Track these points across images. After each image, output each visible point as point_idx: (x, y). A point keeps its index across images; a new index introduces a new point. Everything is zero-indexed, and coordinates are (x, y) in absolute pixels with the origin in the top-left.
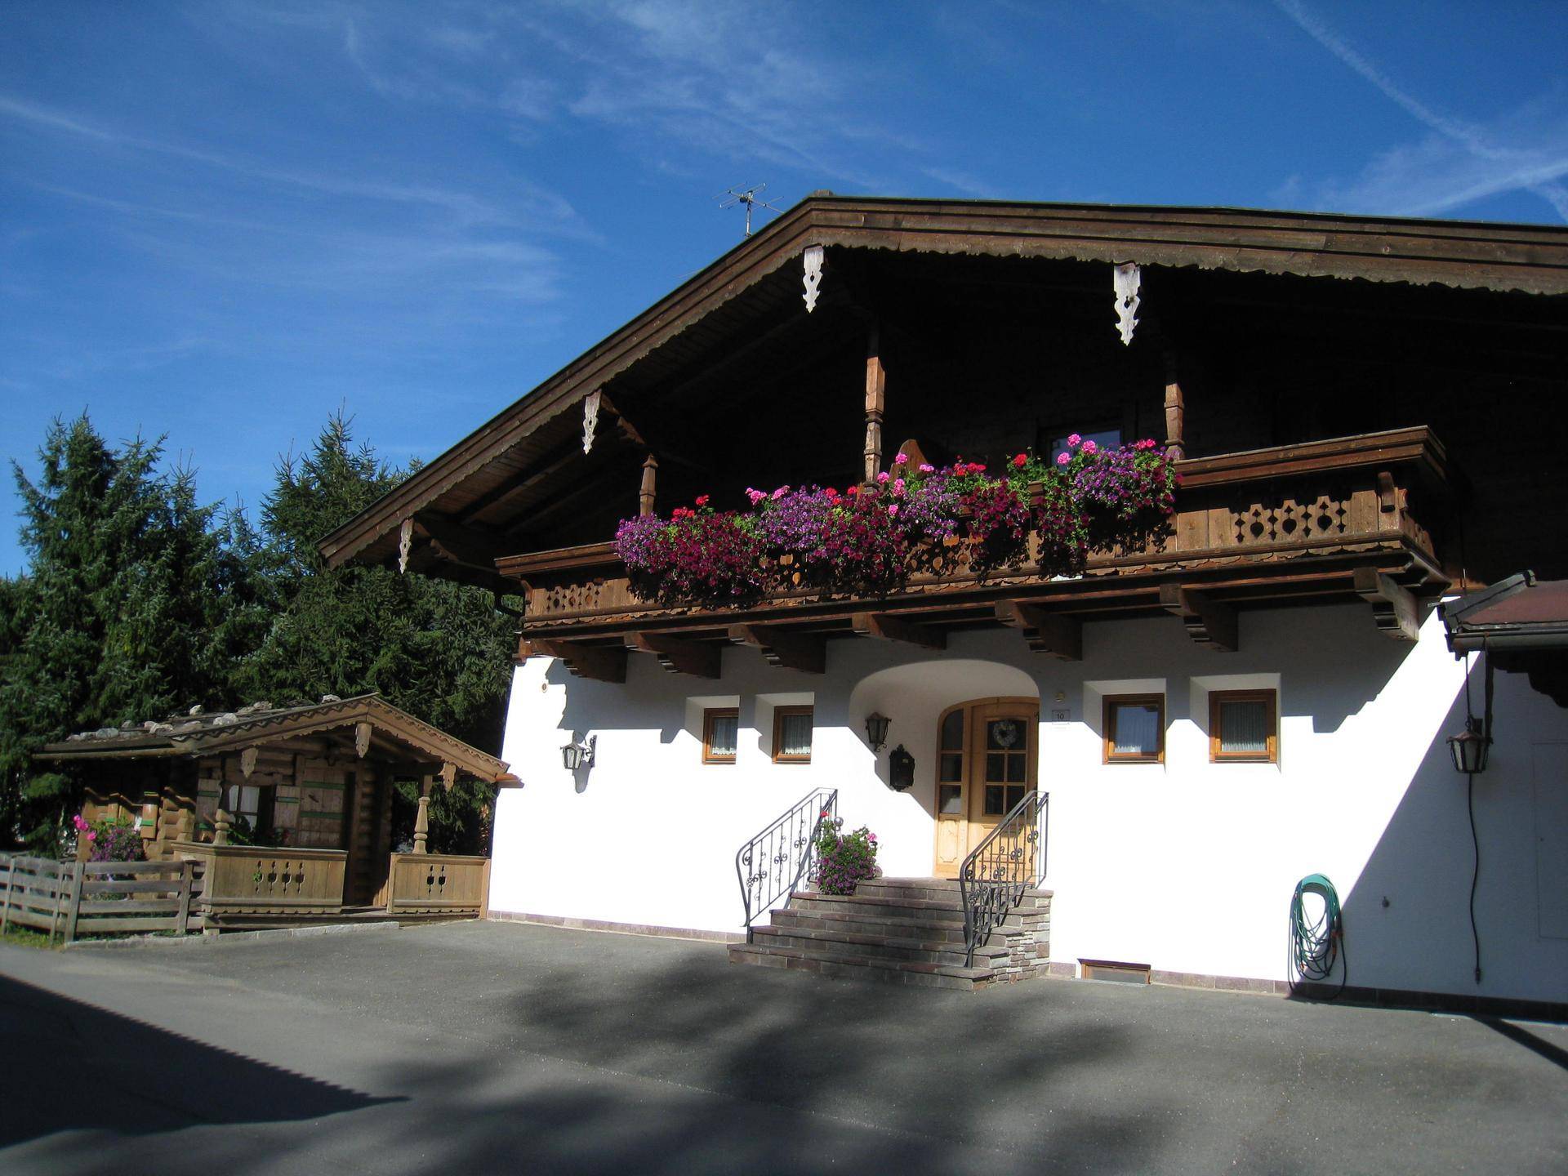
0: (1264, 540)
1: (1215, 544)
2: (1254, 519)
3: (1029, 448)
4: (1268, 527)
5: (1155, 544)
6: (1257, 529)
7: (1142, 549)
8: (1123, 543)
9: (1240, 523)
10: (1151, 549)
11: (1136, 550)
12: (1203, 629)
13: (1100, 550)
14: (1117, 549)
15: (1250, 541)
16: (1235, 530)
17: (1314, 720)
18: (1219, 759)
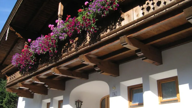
0: (151, 11)
1: (136, 18)
2: (147, 6)
3: (83, 6)
4: (152, 7)
5: (118, 26)
6: (148, 9)
7: (115, 28)
8: (110, 28)
9: (143, 9)
10: (118, 27)
11: (114, 29)
12: (142, 54)
13: (104, 32)
14: (109, 31)
15: (146, 13)
16: (142, 11)
17: (189, 85)
18: (162, 103)
